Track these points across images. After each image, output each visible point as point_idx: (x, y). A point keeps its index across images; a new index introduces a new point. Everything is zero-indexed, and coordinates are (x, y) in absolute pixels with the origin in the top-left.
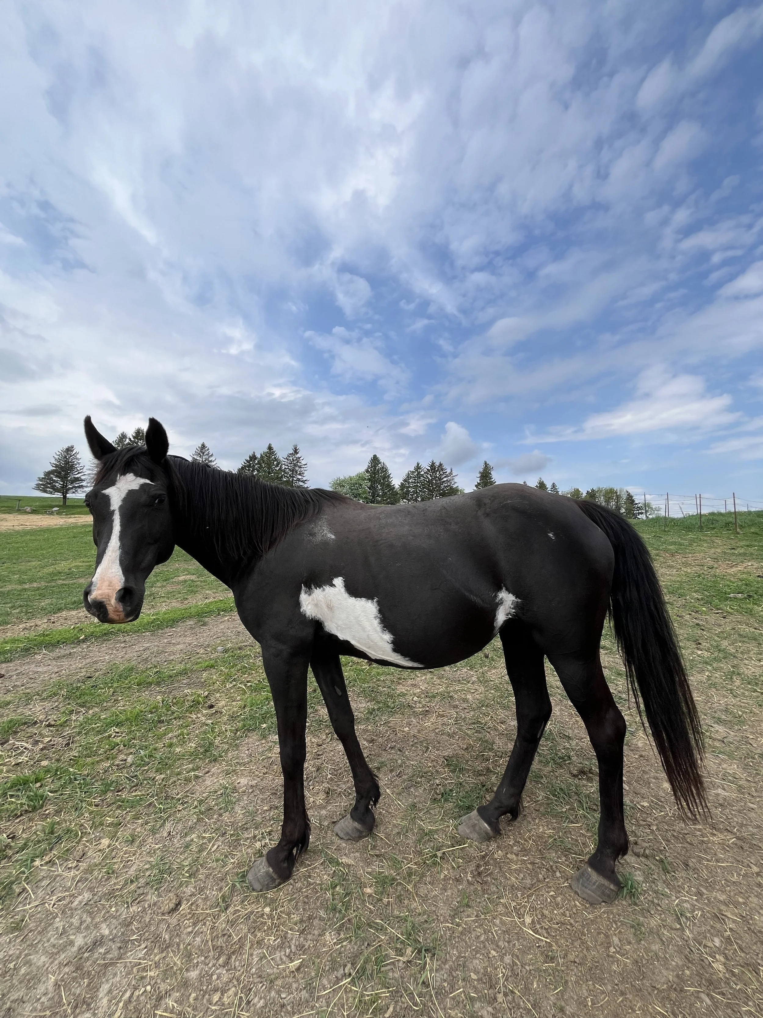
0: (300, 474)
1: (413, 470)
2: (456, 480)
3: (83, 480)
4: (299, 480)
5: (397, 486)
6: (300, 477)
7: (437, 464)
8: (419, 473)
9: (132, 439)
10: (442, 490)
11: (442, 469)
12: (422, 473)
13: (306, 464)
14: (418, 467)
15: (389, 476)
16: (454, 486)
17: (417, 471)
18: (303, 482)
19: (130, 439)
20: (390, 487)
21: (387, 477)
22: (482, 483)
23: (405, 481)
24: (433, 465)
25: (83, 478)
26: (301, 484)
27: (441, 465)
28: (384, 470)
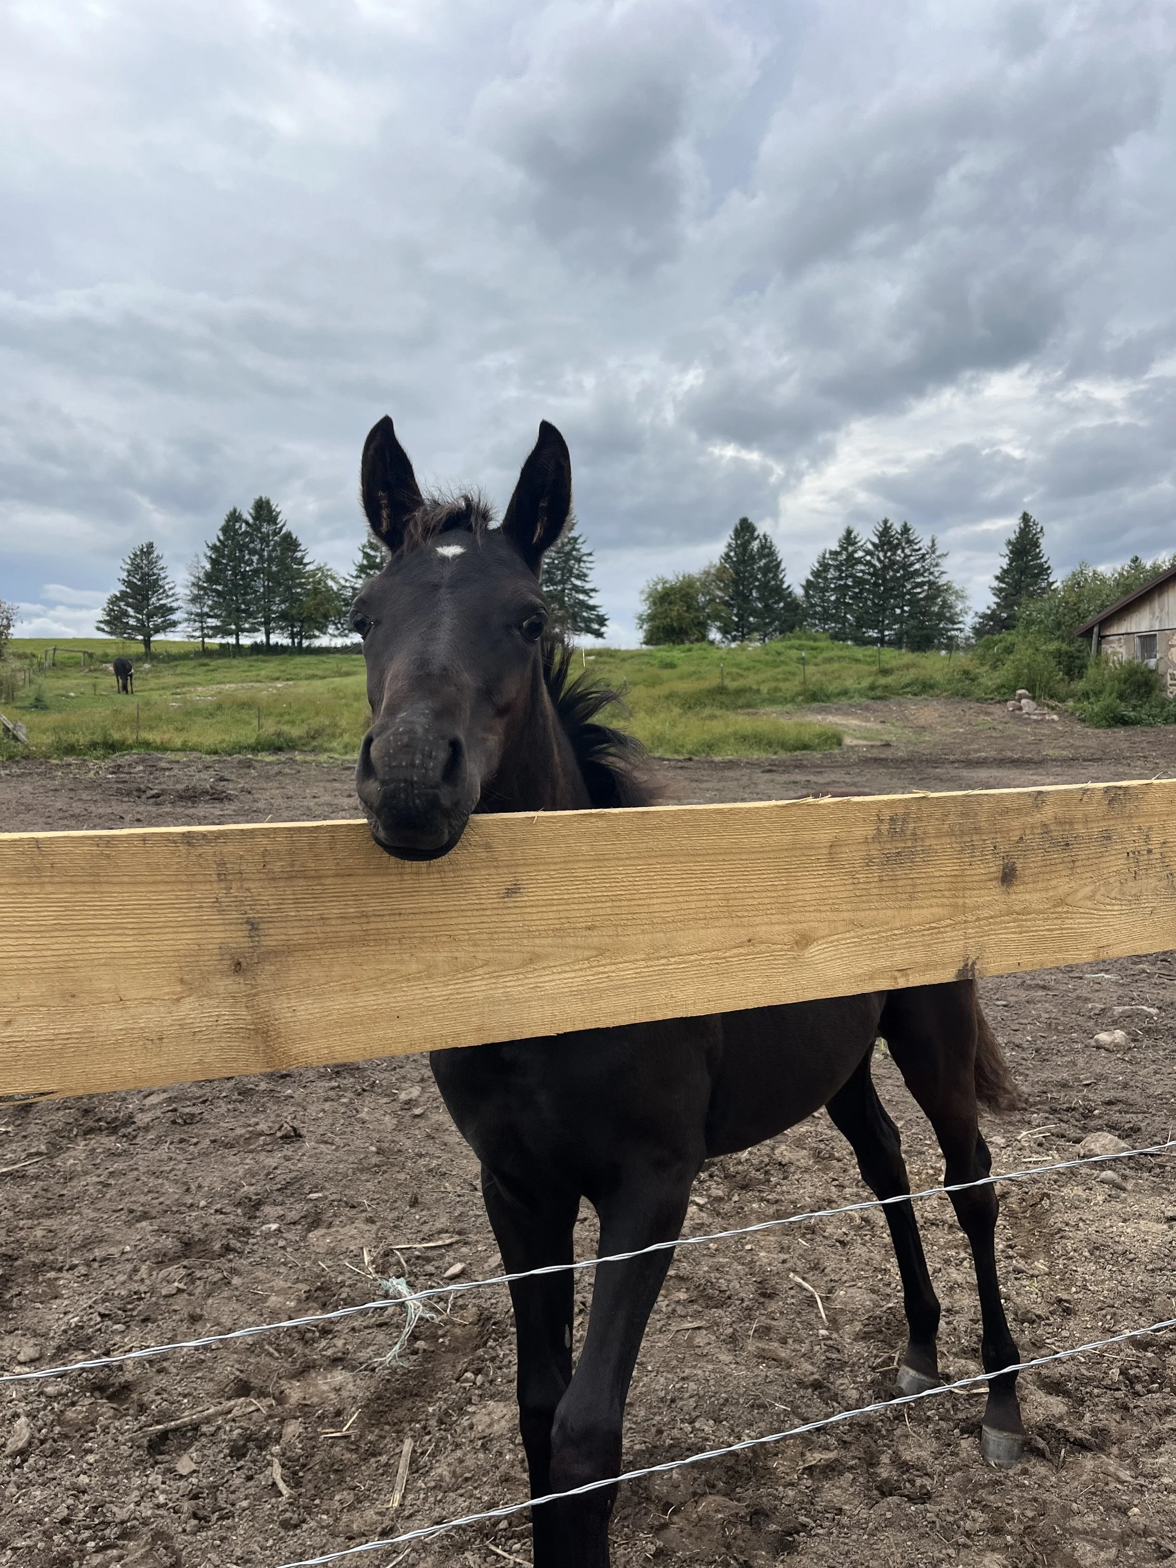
0: (578, 577)
1: (835, 547)
2: (945, 564)
3: (172, 610)
4: (576, 589)
5: (799, 592)
6: (578, 583)
7: (897, 527)
8: (850, 556)
9: (251, 521)
10: (908, 592)
11: (910, 542)
12: (860, 554)
13: (590, 554)
14: (849, 539)
15: (778, 565)
16: (942, 581)
17: (846, 549)
18: (586, 592)
19: (247, 523)
20: (780, 592)
21: (774, 567)
22: (1017, 567)
23: (816, 574)
24: (885, 532)
25: (175, 605)
26: (581, 597)
27: (906, 530)
28: (767, 550)
